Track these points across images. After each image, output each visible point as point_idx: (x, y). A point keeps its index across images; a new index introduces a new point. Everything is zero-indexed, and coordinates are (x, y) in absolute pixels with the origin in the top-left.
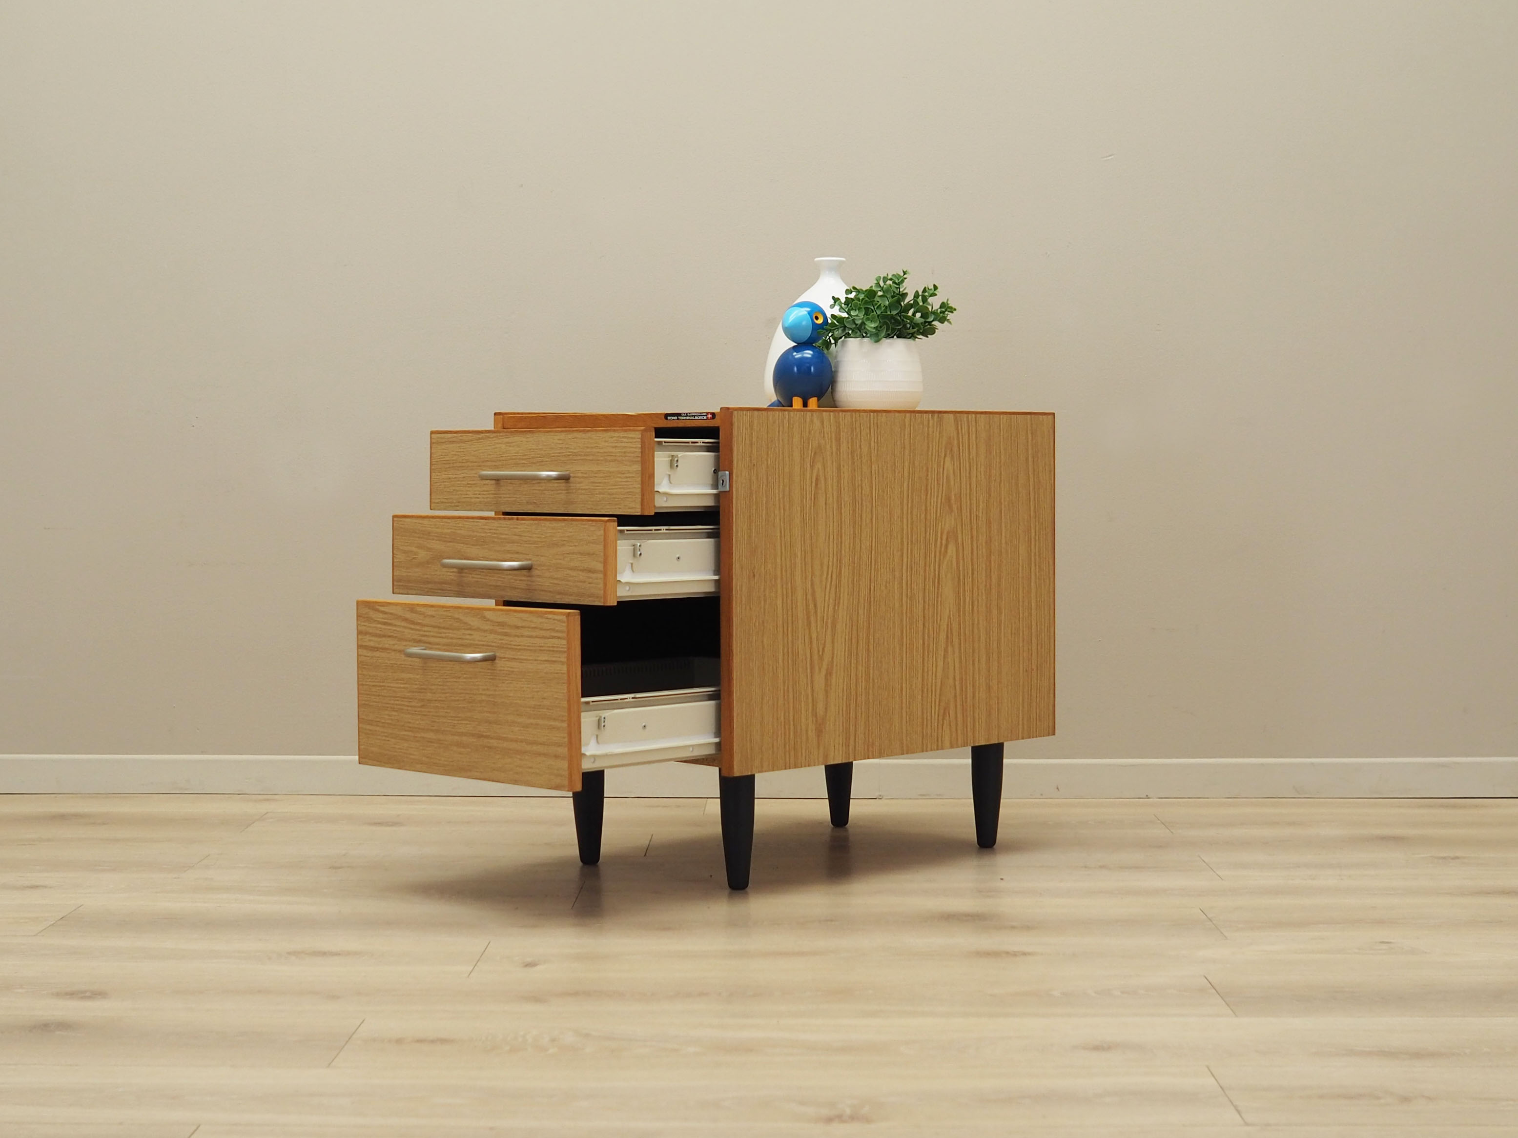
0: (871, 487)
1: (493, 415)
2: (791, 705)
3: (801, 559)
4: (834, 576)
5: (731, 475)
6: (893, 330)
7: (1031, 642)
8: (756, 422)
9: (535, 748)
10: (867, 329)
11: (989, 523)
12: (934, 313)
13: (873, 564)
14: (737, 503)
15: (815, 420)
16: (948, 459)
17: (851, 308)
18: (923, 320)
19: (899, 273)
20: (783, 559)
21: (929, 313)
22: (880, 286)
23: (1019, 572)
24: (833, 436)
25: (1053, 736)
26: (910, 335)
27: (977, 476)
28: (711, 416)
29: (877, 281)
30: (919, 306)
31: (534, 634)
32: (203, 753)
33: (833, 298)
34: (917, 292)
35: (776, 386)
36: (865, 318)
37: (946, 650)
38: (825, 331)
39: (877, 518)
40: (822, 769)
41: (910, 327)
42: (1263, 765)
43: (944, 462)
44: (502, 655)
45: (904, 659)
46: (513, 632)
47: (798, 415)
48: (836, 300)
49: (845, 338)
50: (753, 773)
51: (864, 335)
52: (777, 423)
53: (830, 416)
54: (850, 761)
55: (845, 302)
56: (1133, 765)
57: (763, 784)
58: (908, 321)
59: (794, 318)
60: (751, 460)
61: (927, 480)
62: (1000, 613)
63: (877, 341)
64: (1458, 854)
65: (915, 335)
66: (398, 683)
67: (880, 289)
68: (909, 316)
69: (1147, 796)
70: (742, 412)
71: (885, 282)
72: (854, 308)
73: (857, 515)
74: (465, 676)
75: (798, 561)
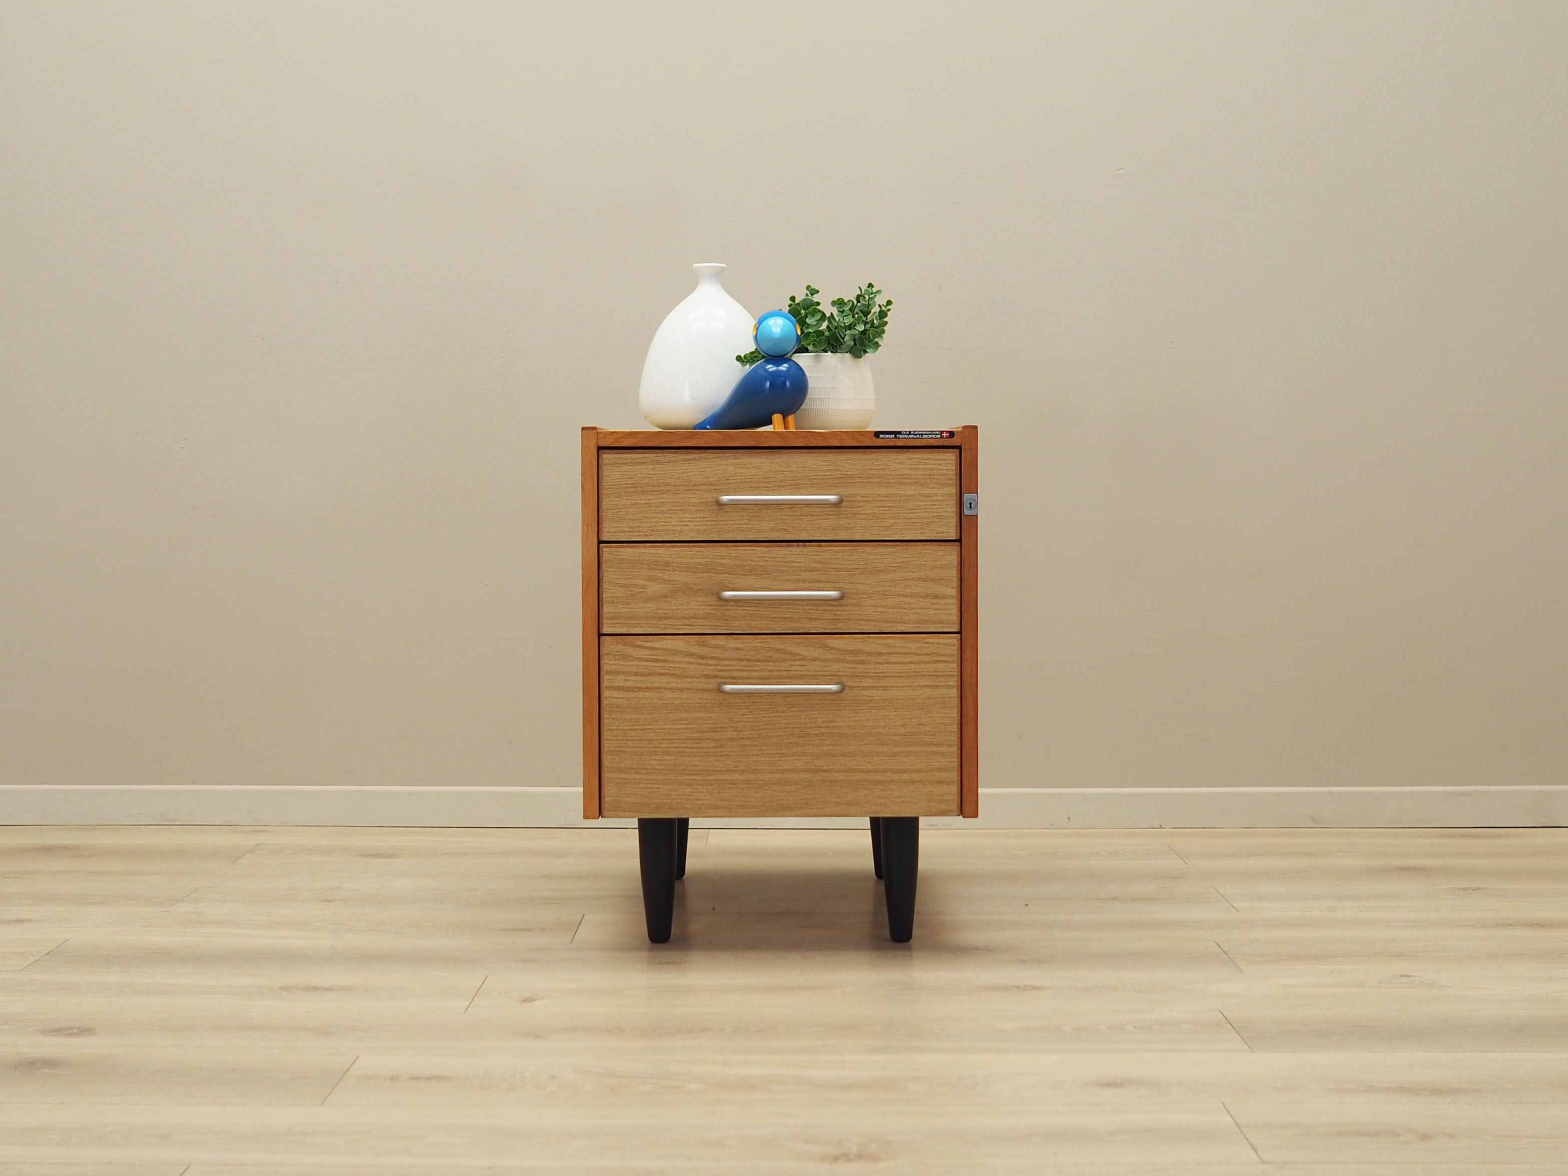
1: (580, 430)
9: (906, 777)
28: (949, 433)
32: (192, 783)
42: (1279, 794)
46: (875, 659)
59: (780, 329)
64: (1481, 886)
69: (1160, 826)
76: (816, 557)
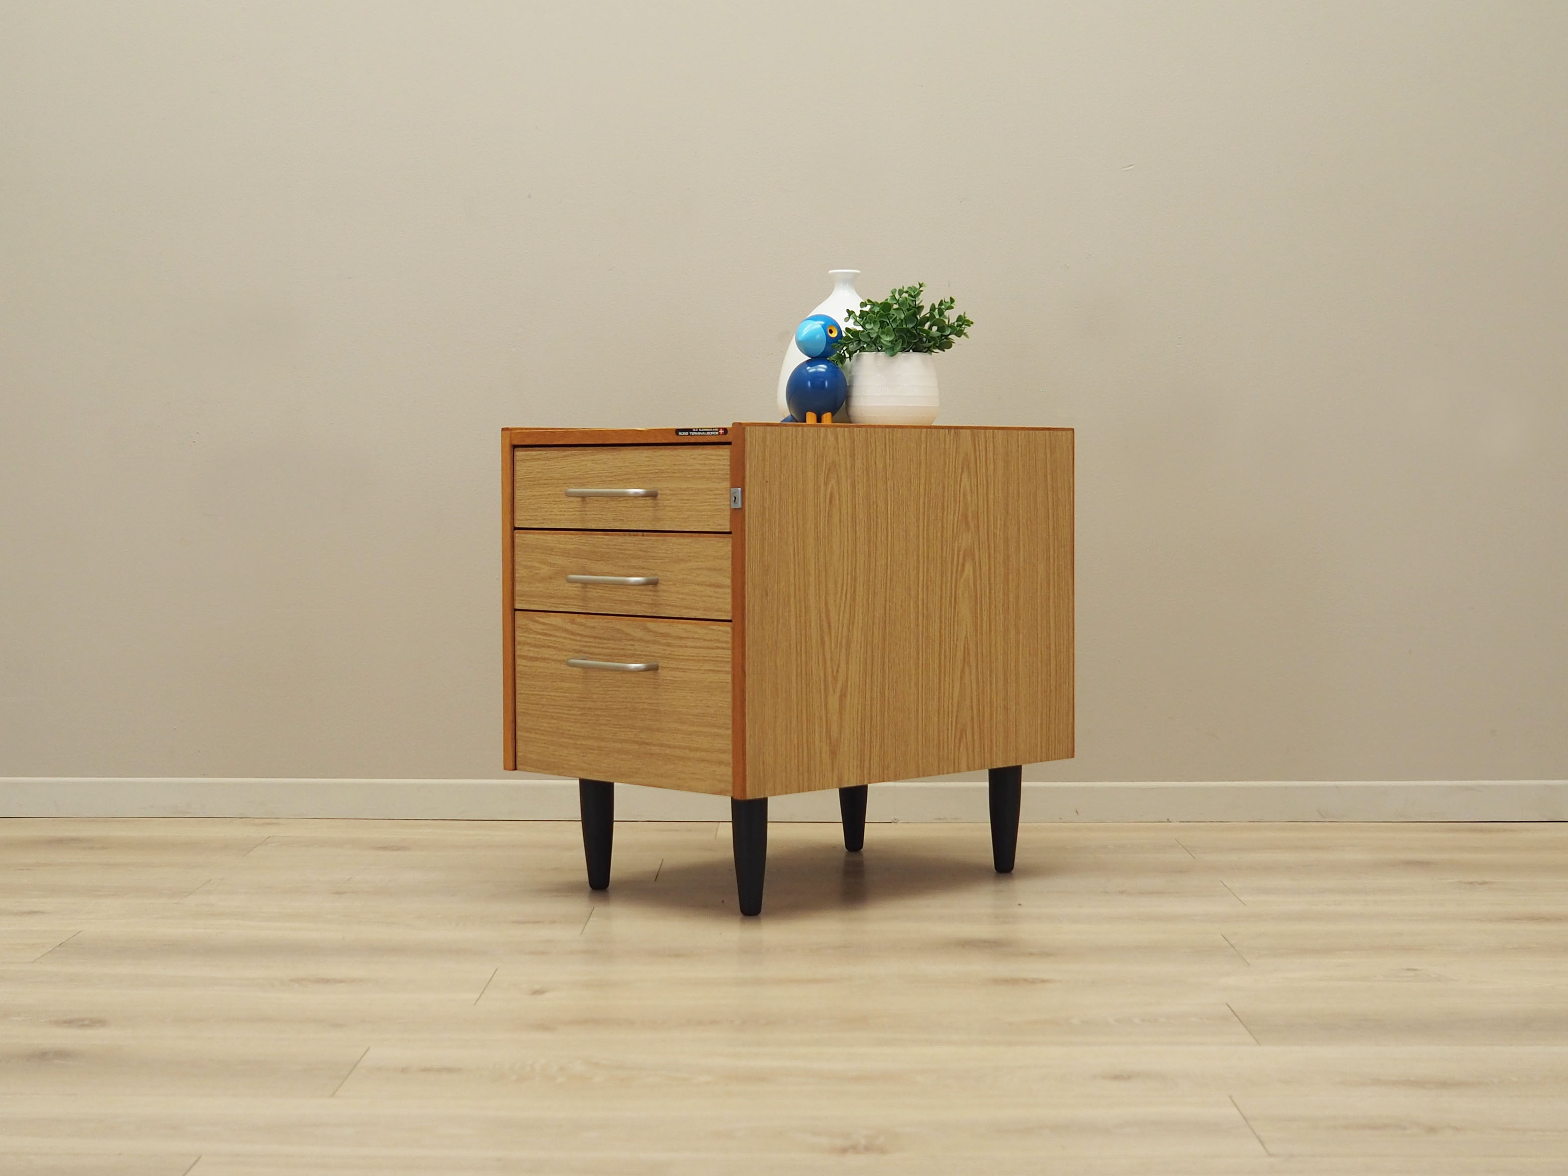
0: (886, 504)
1: (501, 431)
2: (805, 727)
3: (815, 578)
4: (848, 596)
5: (743, 492)
6: (909, 343)
7: (1050, 663)
8: (768, 438)
9: (698, 755)
10: (882, 343)
11: (1007, 540)
12: (951, 326)
13: (888, 582)
14: (749, 521)
15: (829, 434)
16: (965, 476)
17: (866, 321)
18: (939, 334)
19: (915, 286)
20: (797, 577)
21: (946, 326)
22: (896, 300)
23: (1037, 591)
24: (848, 453)
25: (1072, 759)
26: (927, 349)
27: (994, 494)
28: (723, 431)
29: (893, 293)
30: (935, 319)
31: (698, 644)
32: (204, 776)
33: (848, 310)
34: (933, 305)
35: (790, 399)
36: (880, 332)
37: (963, 671)
38: (839, 345)
39: (892, 537)
40: (836, 792)
41: (926, 341)
42: (1286, 788)
43: (961, 479)
44: (665, 665)
45: (920, 680)
46: (678, 642)
47: (811, 431)
48: (850, 313)
49: (860, 352)
50: (766, 796)
51: (880, 349)
52: (791, 439)
53: (844, 432)
54: (865, 784)
55: (860, 315)
56: (1153, 789)
57: (776, 807)
58: (925, 335)
59: (807, 331)
60: (764, 477)
61: (943, 496)
62: (1018, 633)
63: (892, 356)
64: (1487, 880)
65: (931, 349)
66: (557, 692)
67: (895, 302)
68: (925, 330)
69: (1168, 820)
70: (754, 427)
71: (900, 295)
72: (869, 321)
73: (872, 533)
74: (627, 685)
75: (812, 579)
76: (641, 546)
